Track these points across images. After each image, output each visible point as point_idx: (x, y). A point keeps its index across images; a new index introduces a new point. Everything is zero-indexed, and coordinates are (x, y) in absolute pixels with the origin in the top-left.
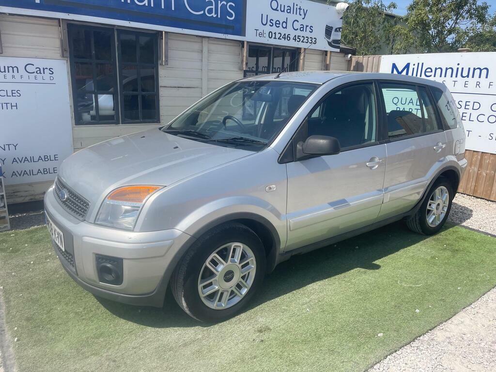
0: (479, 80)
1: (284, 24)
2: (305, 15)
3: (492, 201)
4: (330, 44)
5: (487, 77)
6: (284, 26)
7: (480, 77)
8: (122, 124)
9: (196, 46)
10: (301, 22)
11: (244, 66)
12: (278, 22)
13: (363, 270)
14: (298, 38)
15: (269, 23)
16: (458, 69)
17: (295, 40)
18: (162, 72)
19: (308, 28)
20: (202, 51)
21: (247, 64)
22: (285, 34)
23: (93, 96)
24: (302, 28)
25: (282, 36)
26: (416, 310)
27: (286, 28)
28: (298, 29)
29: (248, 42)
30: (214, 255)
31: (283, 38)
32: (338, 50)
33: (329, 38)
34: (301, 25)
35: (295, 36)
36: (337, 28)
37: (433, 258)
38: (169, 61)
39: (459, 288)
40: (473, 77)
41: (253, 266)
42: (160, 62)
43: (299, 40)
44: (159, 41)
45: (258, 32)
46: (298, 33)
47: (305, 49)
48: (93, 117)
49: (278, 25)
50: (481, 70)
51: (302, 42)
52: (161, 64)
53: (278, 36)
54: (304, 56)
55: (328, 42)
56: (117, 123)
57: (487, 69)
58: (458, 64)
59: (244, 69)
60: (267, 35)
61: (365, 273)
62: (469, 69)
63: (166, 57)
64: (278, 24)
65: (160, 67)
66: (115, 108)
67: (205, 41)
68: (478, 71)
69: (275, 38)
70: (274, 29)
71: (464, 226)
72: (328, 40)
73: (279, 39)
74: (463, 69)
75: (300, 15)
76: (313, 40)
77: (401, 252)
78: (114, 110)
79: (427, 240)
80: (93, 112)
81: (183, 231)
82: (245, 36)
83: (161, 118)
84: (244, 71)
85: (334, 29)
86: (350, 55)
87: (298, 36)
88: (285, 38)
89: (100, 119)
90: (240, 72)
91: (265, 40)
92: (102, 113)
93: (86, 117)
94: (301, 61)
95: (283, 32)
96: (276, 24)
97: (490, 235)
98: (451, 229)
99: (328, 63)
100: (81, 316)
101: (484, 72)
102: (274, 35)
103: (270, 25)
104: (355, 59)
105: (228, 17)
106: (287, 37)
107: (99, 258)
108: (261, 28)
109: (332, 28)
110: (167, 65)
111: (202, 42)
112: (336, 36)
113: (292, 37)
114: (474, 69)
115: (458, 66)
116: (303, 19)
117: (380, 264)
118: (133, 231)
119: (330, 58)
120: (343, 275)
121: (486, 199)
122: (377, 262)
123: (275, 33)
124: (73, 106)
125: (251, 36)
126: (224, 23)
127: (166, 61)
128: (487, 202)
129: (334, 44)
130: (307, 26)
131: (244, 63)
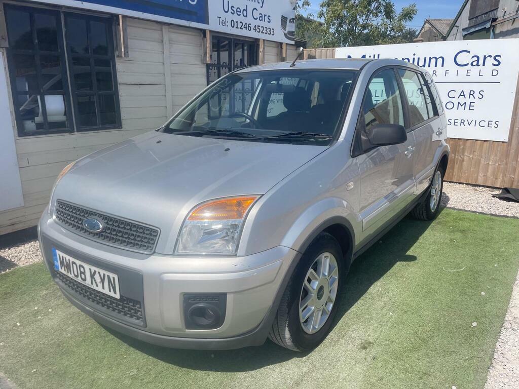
0: (435, 69)
1: (245, 12)
2: (263, 3)
3: (455, 183)
4: (285, 35)
5: (443, 66)
6: (245, 14)
7: (436, 66)
8: (78, 131)
9: (156, 35)
10: (260, 10)
11: (208, 59)
12: (238, 10)
13: (405, 263)
14: (258, 28)
15: (230, 10)
16: (414, 59)
17: (256, 30)
18: (120, 66)
19: (266, 17)
20: (162, 41)
21: (211, 56)
22: (246, 24)
23: (39, 97)
24: (261, 17)
25: (243, 25)
26: (480, 293)
27: (246, 16)
28: (257, 18)
29: (211, 31)
30: (311, 270)
31: (244, 28)
32: (293, 43)
33: (285, 30)
34: (260, 14)
35: (256, 26)
36: (291, 19)
37: (452, 240)
38: (130, 53)
39: (496, 265)
40: (429, 66)
41: (336, 277)
42: (116, 53)
43: (259, 30)
44: (113, 27)
45: (221, 20)
46: (258, 22)
47: (264, 40)
48: (39, 126)
49: (239, 13)
50: (437, 59)
51: (262, 32)
52: (118, 56)
53: (240, 25)
54: (264, 48)
55: (285, 34)
56: (71, 131)
57: (443, 58)
58: (414, 55)
59: (209, 62)
60: (229, 24)
61: (409, 265)
62: (425, 58)
63: (126, 47)
64: (238, 11)
65: (117, 60)
66: (67, 113)
67: (165, 29)
68: (433, 61)
69: (237, 28)
70: (235, 17)
71: (450, 208)
72: (284, 31)
73: (241, 28)
74: (419, 59)
75: (259, 3)
76: (272, 31)
77: (421, 239)
78: (65, 114)
79: (432, 224)
80: (38, 119)
81: (290, 246)
82: (208, 24)
83: (123, 122)
84: (207, 64)
85: (288, 20)
86: (301, 48)
87: (258, 26)
88: (246, 28)
89: (50, 127)
90: (202, 66)
91: (228, 30)
92: (51, 119)
93: (30, 125)
94: (261, 54)
95: (245, 20)
96: (237, 11)
97: (477, 212)
98: (443, 212)
99: (284, 56)
100: (142, 380)
101: (440, 61)
102: (236, 24)
103: (232, 13)
104: (306, 52)
105: (190, 1)
106: (247, 27)
107: (189, 299)
108: (224, 16)
109: (287, 18)
110: (128, 57)
111: (162, 30)
112: (291, 27)
113: (252, 26)
114: (430, 59)
115: (414, 57)
116: (262, 7)
117: (414, 255)
118: (235, 255)
119: (286, 51)
120: (391, 271)
121: (448, 182)
122: (410, 253)
123: (237, 22)
124: (14, 112)
125: (213, 25)
126: (187, 8)
127: (126, 52)
128: (449, 184)
129: (289, 35)
130: (265, 16)
131: (208, 55)
